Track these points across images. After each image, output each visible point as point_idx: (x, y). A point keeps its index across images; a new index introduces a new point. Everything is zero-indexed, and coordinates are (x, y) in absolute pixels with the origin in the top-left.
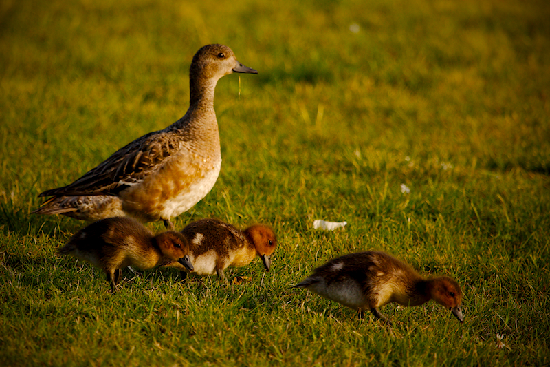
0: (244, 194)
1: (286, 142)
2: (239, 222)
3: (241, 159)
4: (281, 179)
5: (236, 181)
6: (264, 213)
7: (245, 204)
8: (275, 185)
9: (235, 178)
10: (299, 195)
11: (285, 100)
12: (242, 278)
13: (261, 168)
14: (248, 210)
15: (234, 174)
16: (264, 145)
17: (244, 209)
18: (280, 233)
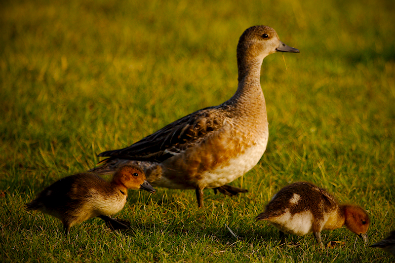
0: (338, 165)
1: (376, 117)
2: (334, 191)
3: (336, 132)
4: (372, 151)
5: (331, 153)
6: (357, 182)
7: (339, 174)
8: (366, 157)
9: (329, 150)
10: (389, 166)
11: (376, 78)
12: (336, 242)
13: (353, 141)
14: (341, 180)
15: (329, 146)
16: (357, 119)
17: (338, 179)
18: (371, 200)
